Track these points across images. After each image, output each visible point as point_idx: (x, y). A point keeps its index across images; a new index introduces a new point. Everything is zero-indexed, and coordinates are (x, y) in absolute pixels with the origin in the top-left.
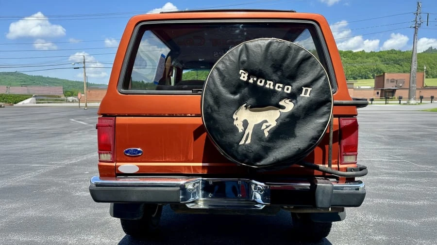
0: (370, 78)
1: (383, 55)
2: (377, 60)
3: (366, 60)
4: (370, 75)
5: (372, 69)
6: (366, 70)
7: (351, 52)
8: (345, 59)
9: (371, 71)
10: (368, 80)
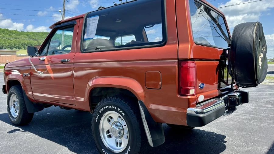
0: (22, 49)
1: (30, 35)
2: (26, 37)
3: (19, 36)
4: (22, 47)
5: (23, 43)
6: (19, 43)
7: (7, 30)
8: (3, 34)
9: (22, 44)
10: (20, 50)
